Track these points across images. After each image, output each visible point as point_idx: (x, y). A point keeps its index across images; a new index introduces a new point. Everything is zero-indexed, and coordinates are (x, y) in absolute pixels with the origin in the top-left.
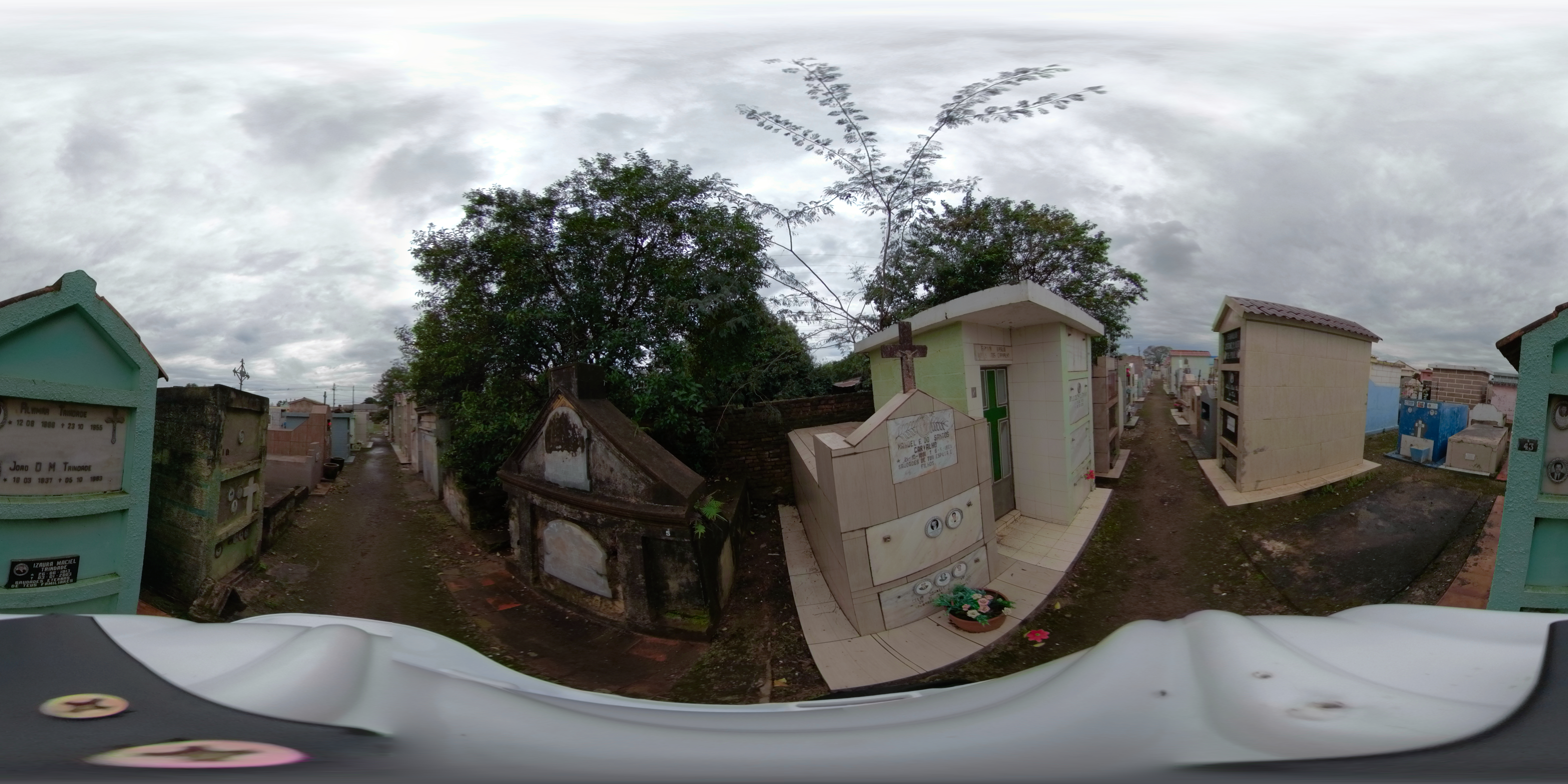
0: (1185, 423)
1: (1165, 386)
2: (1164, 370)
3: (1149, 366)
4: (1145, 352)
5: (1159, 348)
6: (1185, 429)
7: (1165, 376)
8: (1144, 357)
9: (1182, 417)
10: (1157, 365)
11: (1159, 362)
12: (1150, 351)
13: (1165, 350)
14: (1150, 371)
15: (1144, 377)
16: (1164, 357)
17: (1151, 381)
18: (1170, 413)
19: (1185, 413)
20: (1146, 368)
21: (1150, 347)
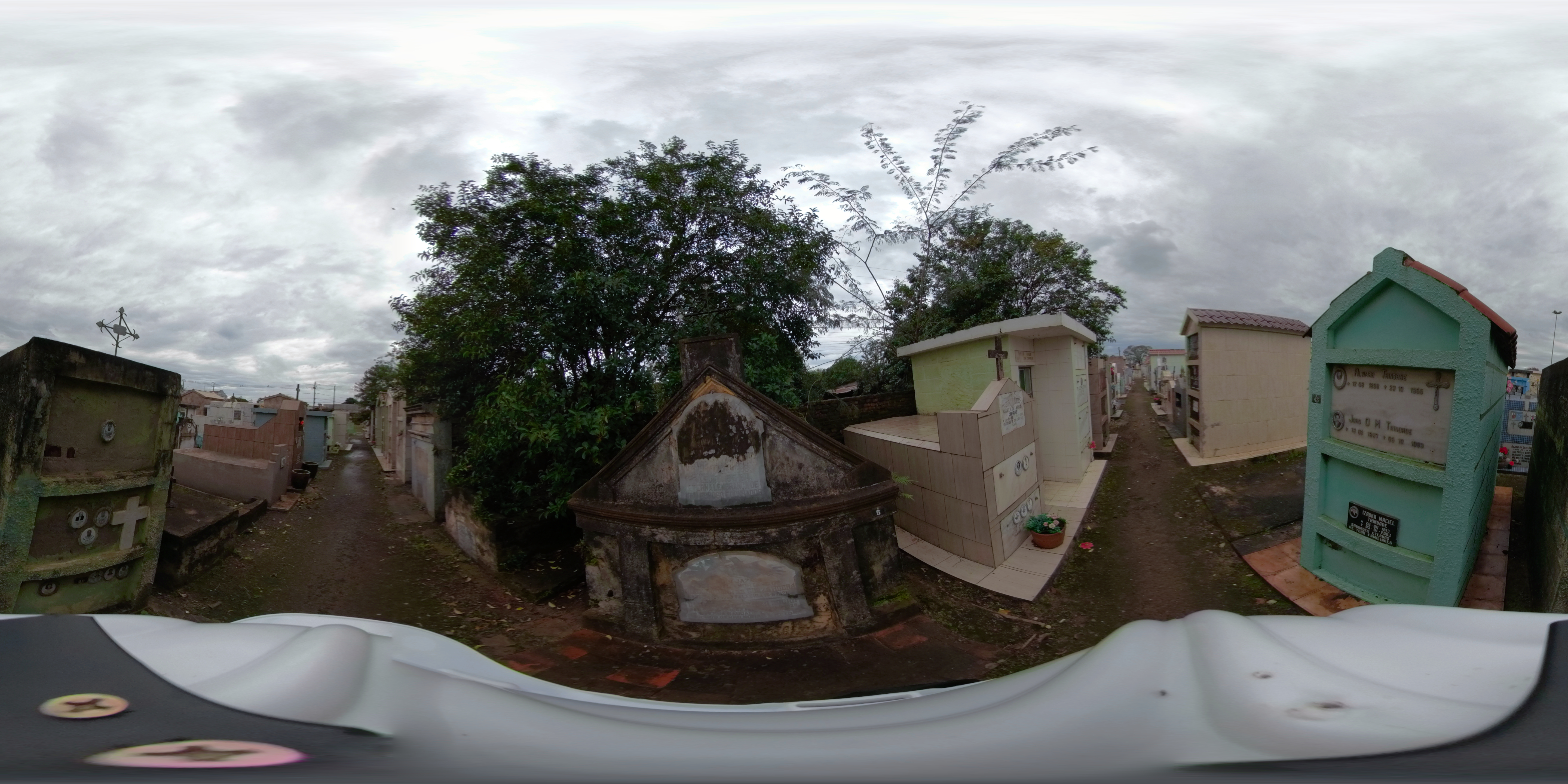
0: (1163, 413)
1: (1146, 384)
2: (1144, 369)
3: (1129, 365)
4: (1125, 352)
5: (1138, 347)
6: (1163, 418)
7: (1146, 374)
8: (1125, 358)
9: (1160, 409)
10: (1137, 365)
11: (1139, 361)
12: (1130, 351)
13: (1144, 349)
14: (1131, 370)
15: (1126, 375)
16: (1144, 356)
17: (1132, 380)
18: (1150, 406)
19: (1163, 405)
20: (1127, 367)
21: (1129, 347)
